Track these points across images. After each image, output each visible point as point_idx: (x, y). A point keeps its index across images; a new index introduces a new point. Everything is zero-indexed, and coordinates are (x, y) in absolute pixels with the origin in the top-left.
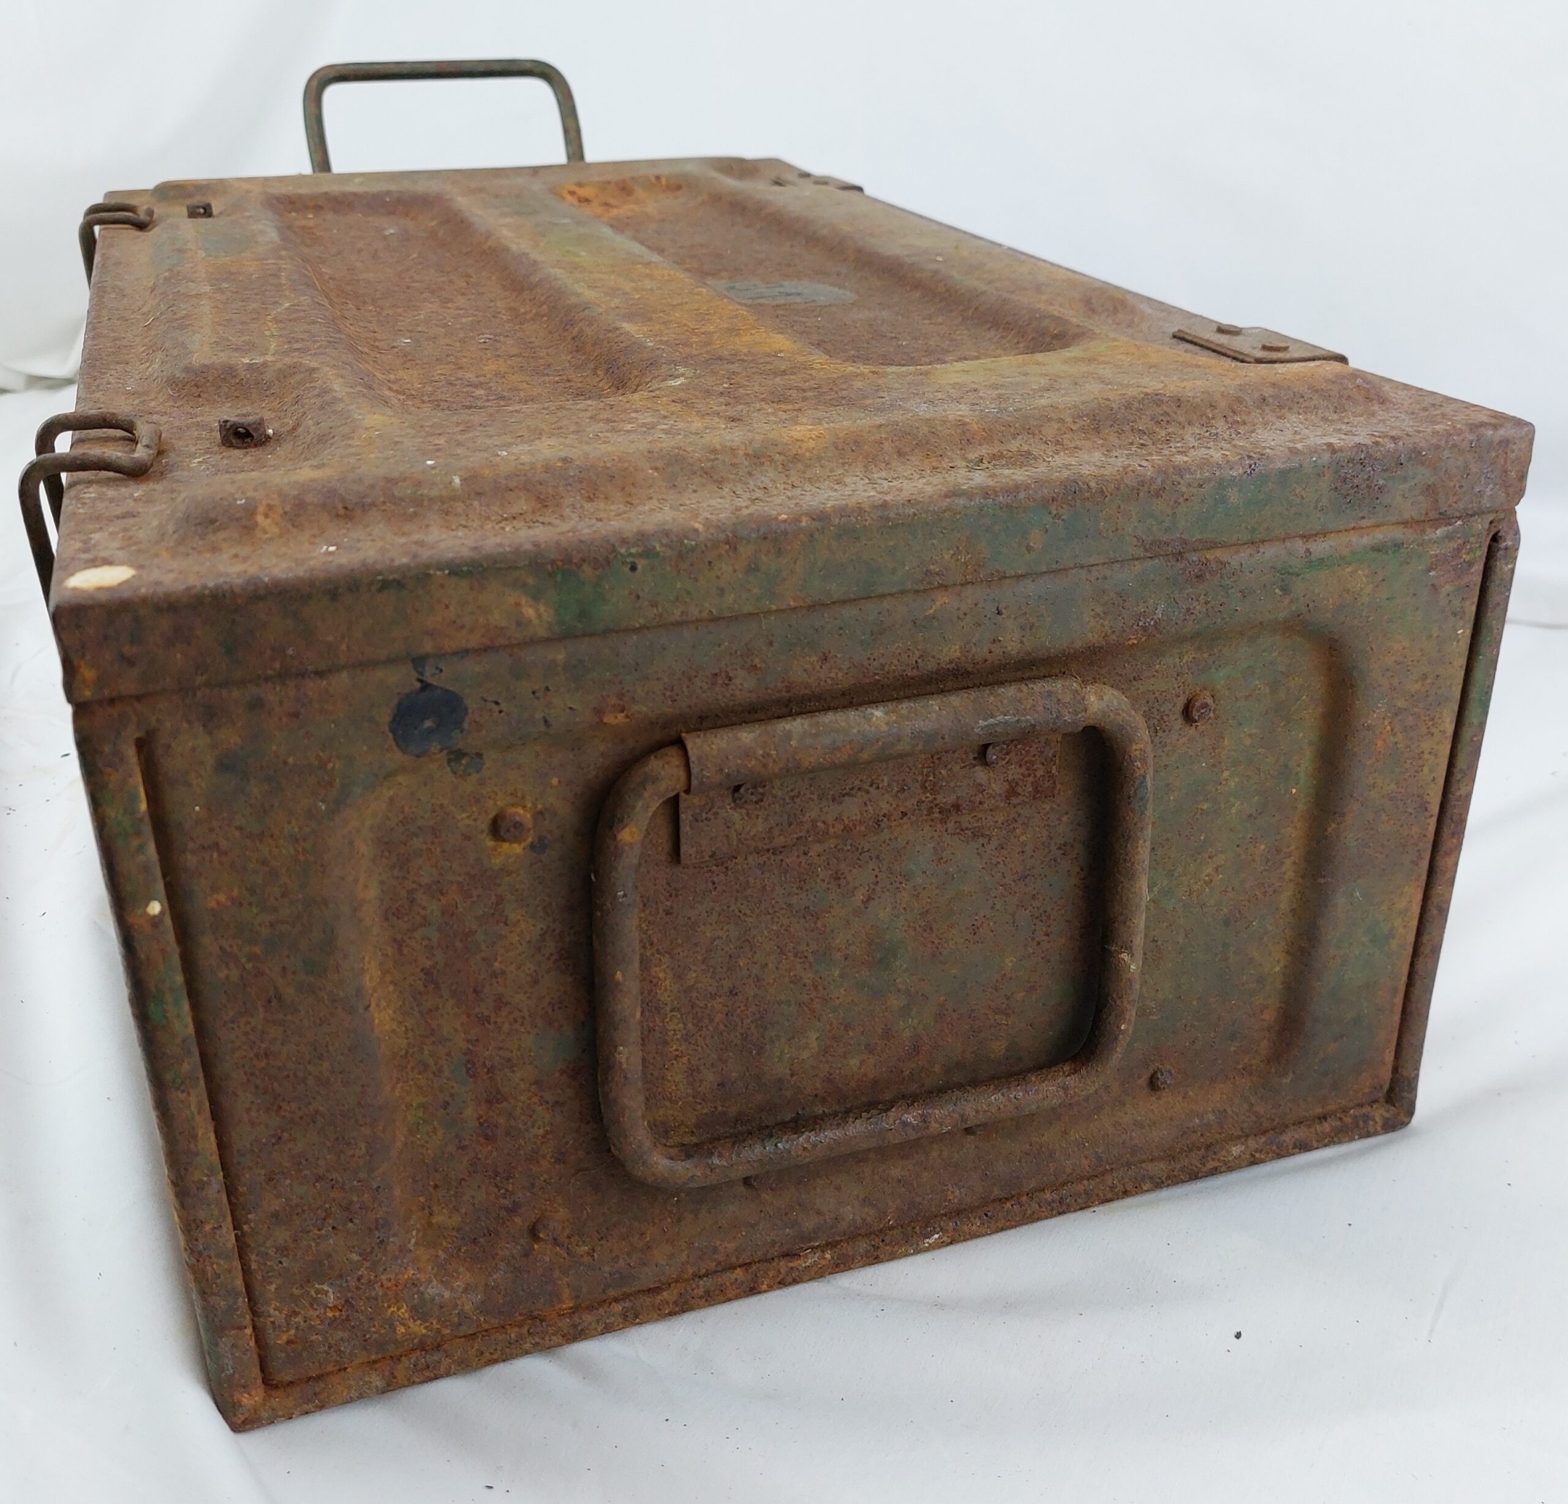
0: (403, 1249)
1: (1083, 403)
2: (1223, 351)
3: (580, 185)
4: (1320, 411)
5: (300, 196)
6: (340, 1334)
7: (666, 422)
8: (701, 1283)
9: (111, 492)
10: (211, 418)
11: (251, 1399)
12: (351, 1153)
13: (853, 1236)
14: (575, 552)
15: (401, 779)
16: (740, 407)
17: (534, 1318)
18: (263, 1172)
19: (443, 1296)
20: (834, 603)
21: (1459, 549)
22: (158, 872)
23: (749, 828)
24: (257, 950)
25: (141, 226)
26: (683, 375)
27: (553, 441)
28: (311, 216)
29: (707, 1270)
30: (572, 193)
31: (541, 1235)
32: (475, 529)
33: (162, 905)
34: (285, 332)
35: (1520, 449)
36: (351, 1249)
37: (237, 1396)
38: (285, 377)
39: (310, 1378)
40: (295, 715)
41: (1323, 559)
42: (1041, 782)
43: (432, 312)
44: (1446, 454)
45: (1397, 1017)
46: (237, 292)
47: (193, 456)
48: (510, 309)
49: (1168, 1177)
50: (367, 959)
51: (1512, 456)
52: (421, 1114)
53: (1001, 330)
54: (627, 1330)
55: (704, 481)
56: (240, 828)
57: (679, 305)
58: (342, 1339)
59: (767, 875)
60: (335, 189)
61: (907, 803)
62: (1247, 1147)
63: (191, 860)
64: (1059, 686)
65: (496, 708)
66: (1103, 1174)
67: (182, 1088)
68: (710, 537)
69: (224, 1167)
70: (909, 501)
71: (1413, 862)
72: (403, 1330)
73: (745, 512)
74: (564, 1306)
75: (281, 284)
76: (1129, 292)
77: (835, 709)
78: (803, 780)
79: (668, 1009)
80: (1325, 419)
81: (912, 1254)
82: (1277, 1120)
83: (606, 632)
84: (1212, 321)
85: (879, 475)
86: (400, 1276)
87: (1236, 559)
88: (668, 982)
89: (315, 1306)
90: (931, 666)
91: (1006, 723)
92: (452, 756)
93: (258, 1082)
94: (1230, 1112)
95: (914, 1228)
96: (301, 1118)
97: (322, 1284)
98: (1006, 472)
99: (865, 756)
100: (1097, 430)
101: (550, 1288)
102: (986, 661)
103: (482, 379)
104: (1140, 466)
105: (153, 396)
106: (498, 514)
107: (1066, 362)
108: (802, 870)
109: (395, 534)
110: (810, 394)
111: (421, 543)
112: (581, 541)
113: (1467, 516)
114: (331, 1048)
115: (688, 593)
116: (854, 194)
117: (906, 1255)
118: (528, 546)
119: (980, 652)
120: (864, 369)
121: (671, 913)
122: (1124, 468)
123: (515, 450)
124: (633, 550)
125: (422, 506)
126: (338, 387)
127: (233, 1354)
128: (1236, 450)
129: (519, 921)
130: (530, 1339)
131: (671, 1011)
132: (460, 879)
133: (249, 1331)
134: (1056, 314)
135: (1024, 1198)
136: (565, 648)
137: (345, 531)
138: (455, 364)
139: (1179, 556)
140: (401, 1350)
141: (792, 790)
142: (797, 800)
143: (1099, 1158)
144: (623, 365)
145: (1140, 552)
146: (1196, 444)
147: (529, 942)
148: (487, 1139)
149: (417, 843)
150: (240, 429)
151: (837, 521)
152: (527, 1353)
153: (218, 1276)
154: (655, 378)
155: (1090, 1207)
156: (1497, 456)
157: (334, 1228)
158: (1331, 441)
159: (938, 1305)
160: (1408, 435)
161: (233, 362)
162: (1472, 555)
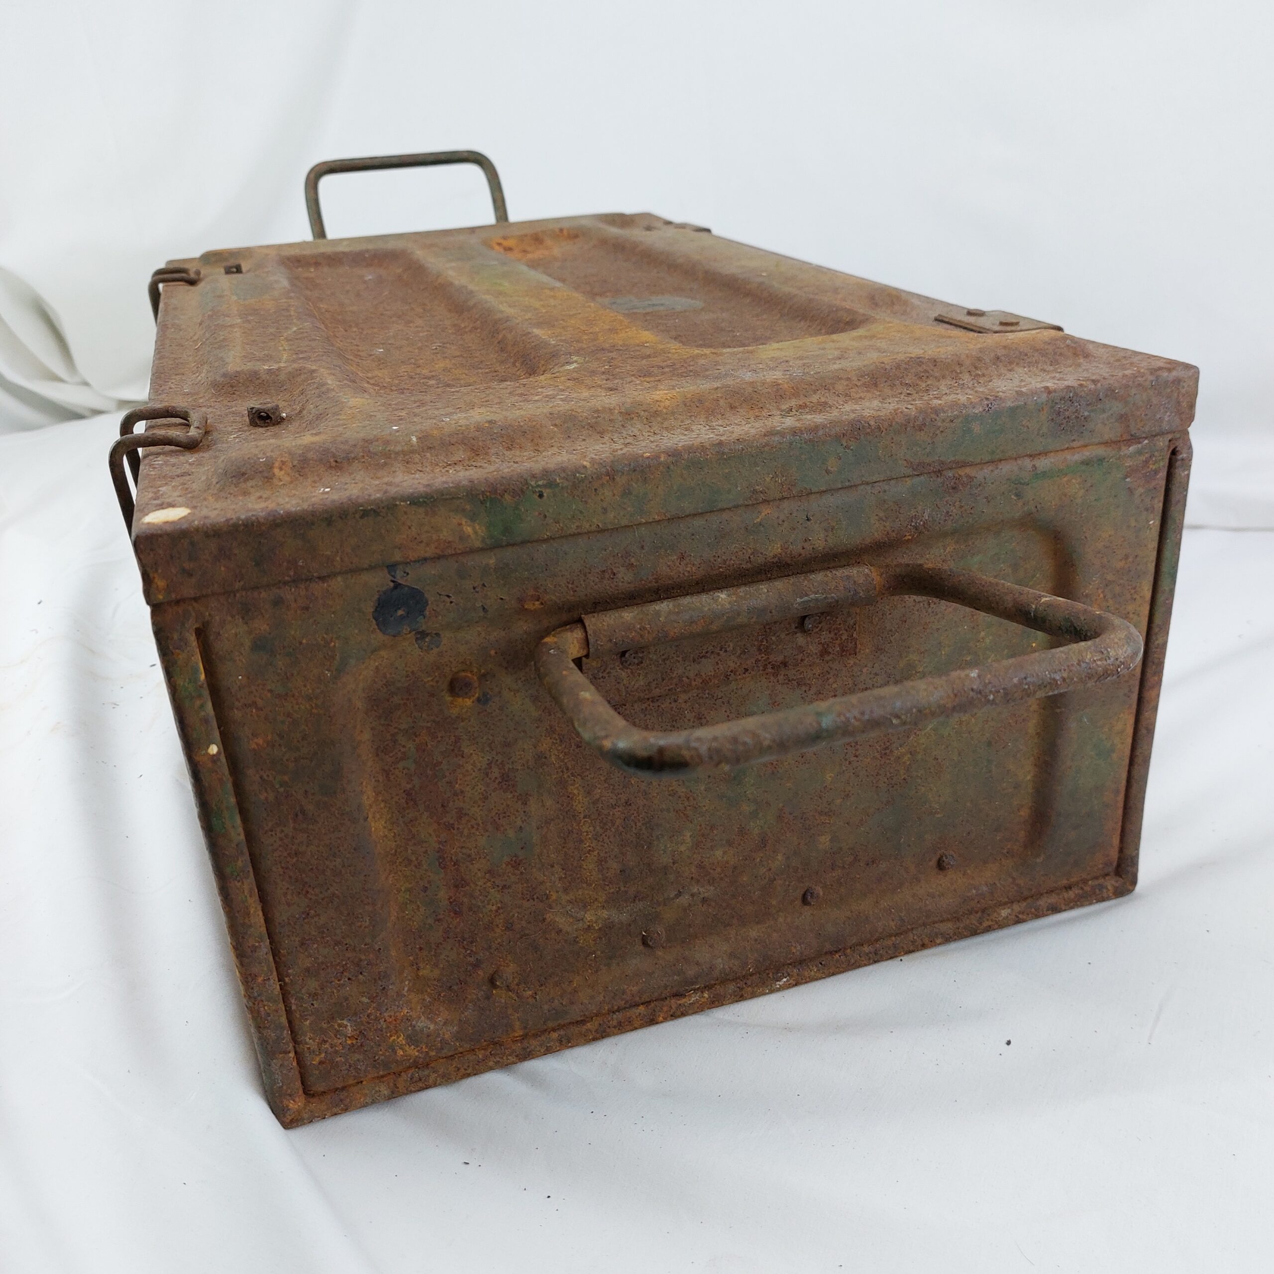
0: (399, 994)
1: (864, 366)
2: (971, 327)
3: (505, 238)
4: (1040, 365)
5: (304, 257)
6: (357, 1056)
7: (563, 393)
8: (615, 1016)
9: (173, 460)
10: (243, 408)
11: (295, 1104)
12: (359, 924)
13: (724, 980)
14: (499, 485)
15: (383, 653)
16: (616, 381)
17: (495, 1044)
18: (297, 939)
19: (429, 1028)
20: (687, 516)
21: (1146, 462)
22: (214, 724)
23: (633, 683)
24: (286, 778)
25: (192, 283)
26: (576, 362)
27: (482, 410)
28: (312, 270)
29: (619, 1007)
30: (499, 244)
31: (498, 983)
32: (428, 473)
33: (218, 747)
34: (294, 347)
35: (1189, 386)
36: (362, 994)
37: (285, 1102)
38: (293, 377)
39: (337, 1089)
40: (307, 608)
41: (1045, 472)
42: (845, 644)
43: (399, 330)
44: (1133, 391)
45: (1120, 812)
46: (259, 322)
47: (230, 433)
48: (455, 325)
49: (955, 934)
50: (364, 784)
51: (1183, 391)
52: (408, 897)
53: (808, 321)
54: (563, 1051)
55: (590, 432)
56: (270, 691)
57: (574, 315)
58: (358, 1060)
59: (648, 717)
60: (329, 250)
61: (748, 662)
62: (1012, 910)
63: (237, 714)
64: (855, 572)
65: (448, 600)
66: (906, 932)
67: (238, 879)
68: (595, 471)
69: (270, 936)
70: (738, 440)
71: (1125, 695)
72: (402, 1053)
73: (620, 452)
74: (516, 1035)
75: (290, 315)
76: (904, 291)
77: (692, 594)
78: (671, 647)
79: (582, 816)
80: (1044, 370)
81: (768, 994)
82: (1034, 890)
83: (524, 543)
84: (963, 308)
85: (717, 423)
86: (398, 1014)
87: (982, 474)
88: (580, 797)
89: (338, 1036)
90: (760, 560)
91: (817, 600)
92: (419, 636)
93: (291, 874)
94: (998, 885)
95: (768, 974)
96: (323, 899)
97: (343, 1020)
98: (809, 417)
99: (714, 627)
100: (876, 385)
101: (505, 1021)
102: (800, 555)
103: (433, 374)
104: (906, 408)
105: (201, 395)
106: (444, 461)
107: (853, 339)
108: (673, 712)
109: (372, 478)
110: (667, 370)
111: (389, 484)
112: (503, 477)
113: (1153, 436)
114: (341, 848)
115: (581, 512)
116: (704, 235)
117: (764, 994)
118: (465, 483)
119: (796, 548)
120: (707, 351)
121: (580, 747)
122: (895, 410)
123: (455, 417)
124: (540, 483)
125: (390, 458)
126: (331, 381)
127: (281, 1072)
128: (977, 394)
129: (471, 754)
130: (492, 1059)
131: (584, 818)
132: (429, 725)
133: (292, 1055)
134: (848, 307)
135: (849, 951)
136: (495, 555)
137: (335, 478)
138: (414, 364)
139: (939, 473)
140: (401, 1068)
141: (663, 655)
142: (668, 662)
143: (902, 920)
144: (534, 358)
145: (909, 471)
146: (947, 392)
147: (480, 770)
148: (455, 914)
149: (396, 700)
150: (262, 414)
151: (686, 456)
152: (491, 1069)
153: (268, 1014)
154: (556, 365)
155: (896, 957)
156: (1172, 391)
157: (349, 979)
158: (1049, 385)
159: (788, 1029)
160: (1104, 378)
161: (257, 368)
162: (1157, 466)
